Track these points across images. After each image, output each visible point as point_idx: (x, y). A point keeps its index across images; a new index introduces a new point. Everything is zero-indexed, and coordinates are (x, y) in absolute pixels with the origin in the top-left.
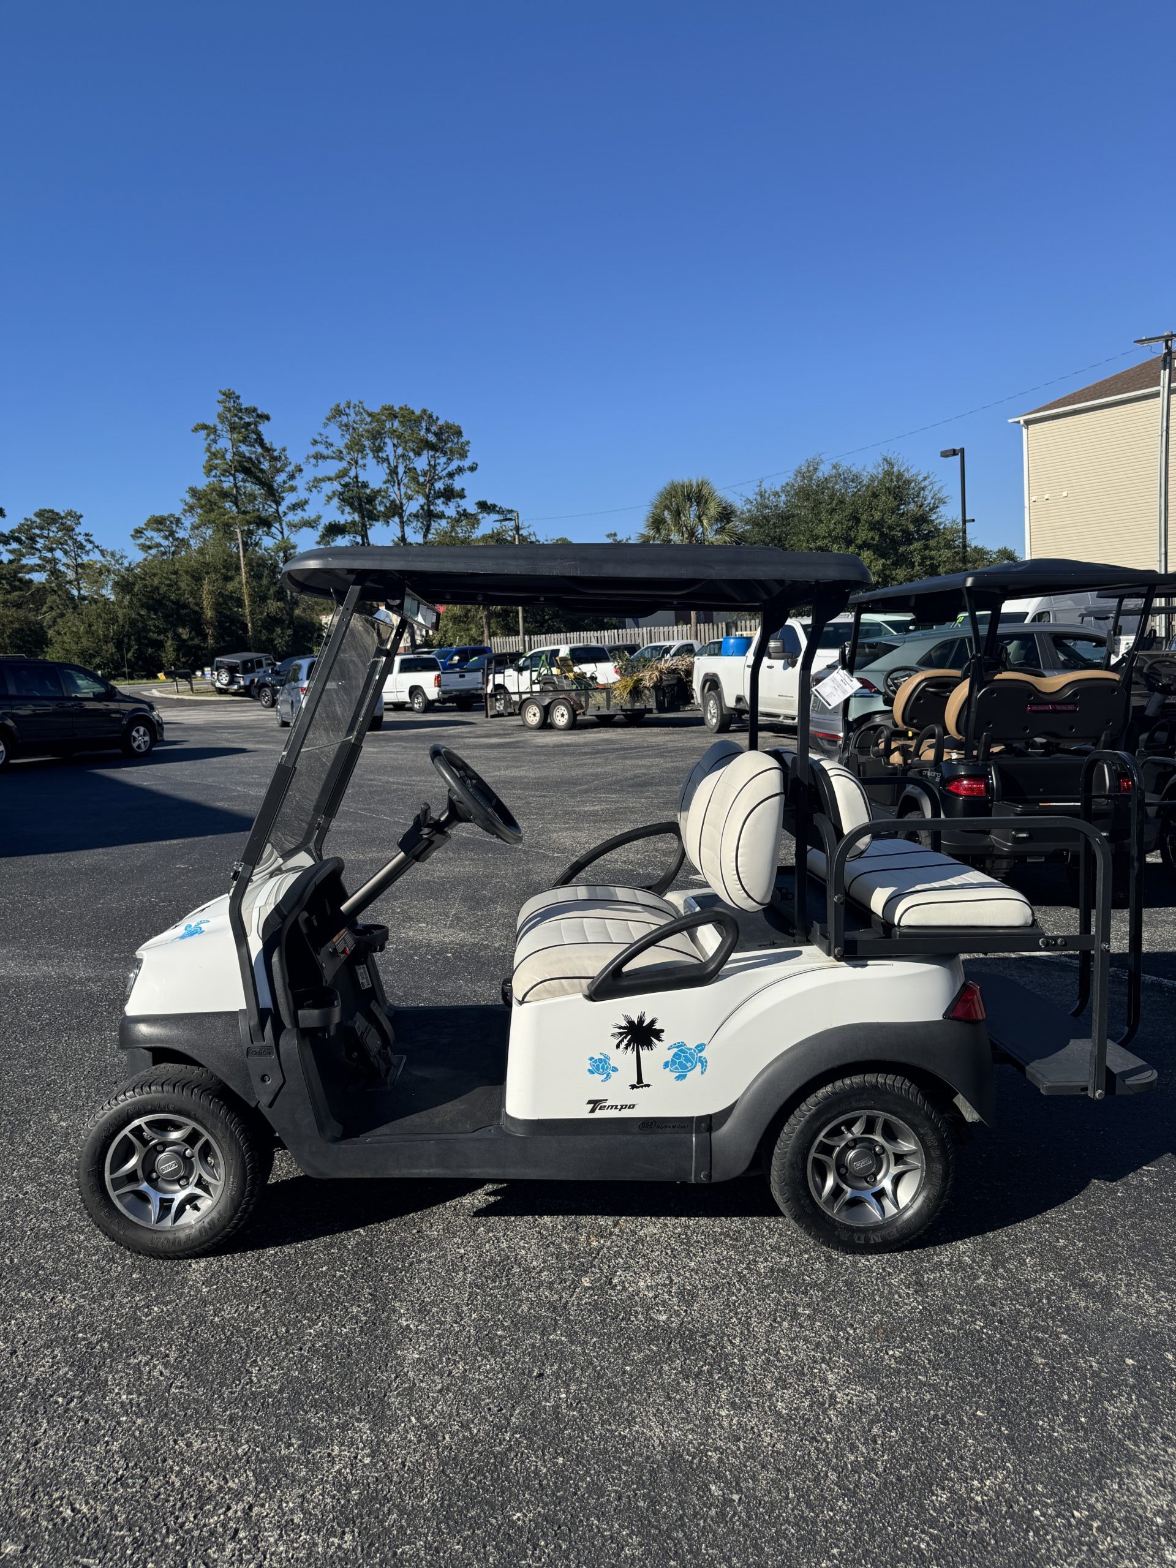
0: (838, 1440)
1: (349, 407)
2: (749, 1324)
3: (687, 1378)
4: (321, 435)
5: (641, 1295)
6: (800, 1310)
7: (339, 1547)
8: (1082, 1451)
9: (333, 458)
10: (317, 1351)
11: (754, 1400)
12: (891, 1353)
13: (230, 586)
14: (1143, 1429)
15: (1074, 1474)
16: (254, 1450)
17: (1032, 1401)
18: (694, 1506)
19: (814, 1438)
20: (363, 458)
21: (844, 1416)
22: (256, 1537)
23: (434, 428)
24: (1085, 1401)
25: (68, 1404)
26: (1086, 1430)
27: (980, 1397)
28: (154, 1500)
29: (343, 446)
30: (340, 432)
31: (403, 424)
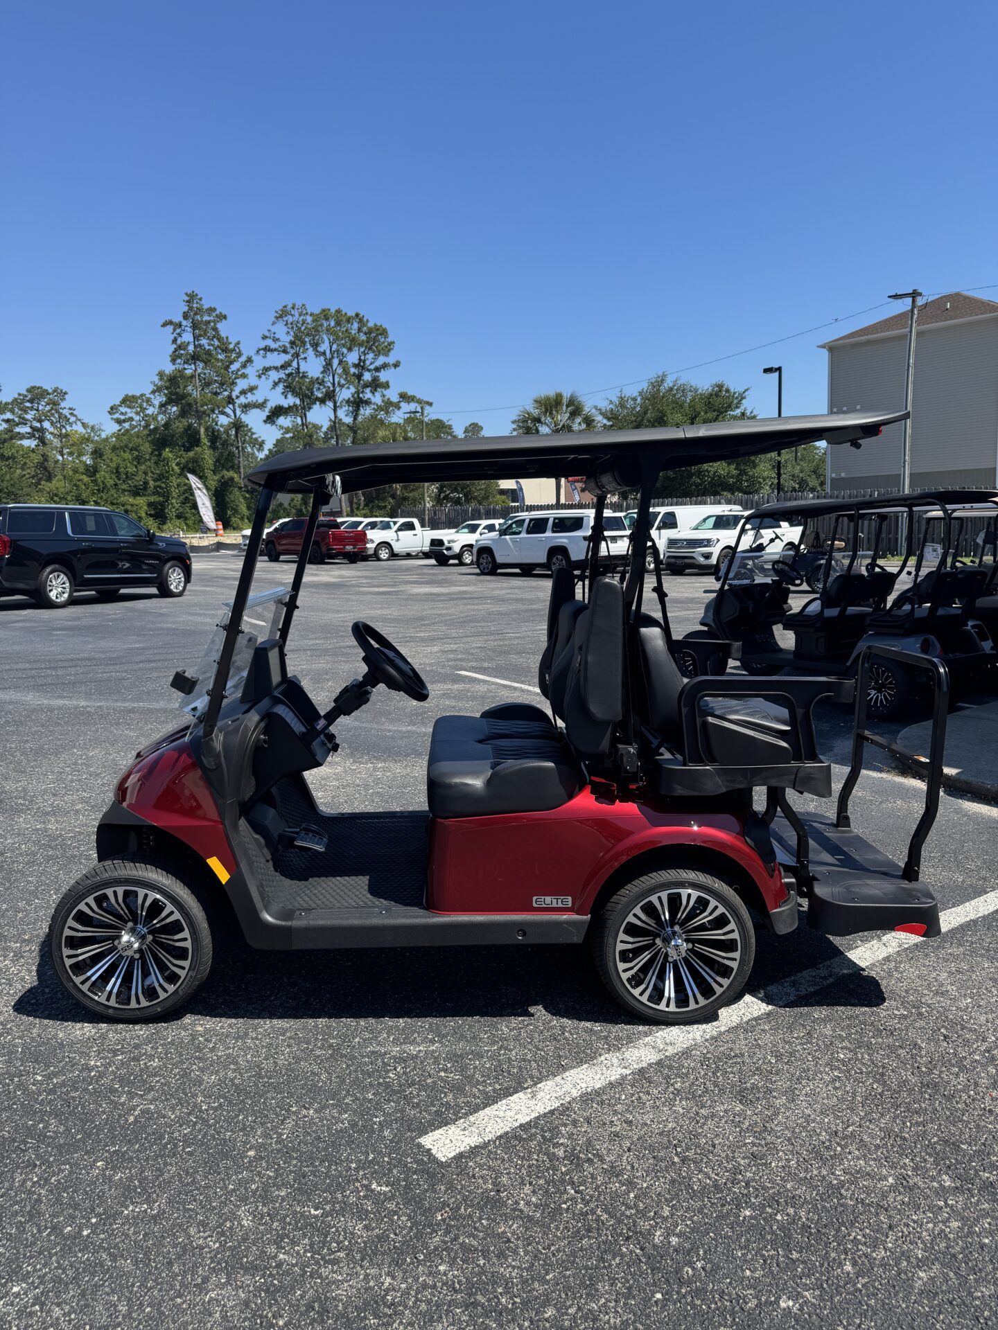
1: (294, 308)
4: (269, 330)
9: (279, 351)
20: (304, 353)
23: (364, 329)
29: (288, 341)
30: (286, 329)
31: (338, 323)
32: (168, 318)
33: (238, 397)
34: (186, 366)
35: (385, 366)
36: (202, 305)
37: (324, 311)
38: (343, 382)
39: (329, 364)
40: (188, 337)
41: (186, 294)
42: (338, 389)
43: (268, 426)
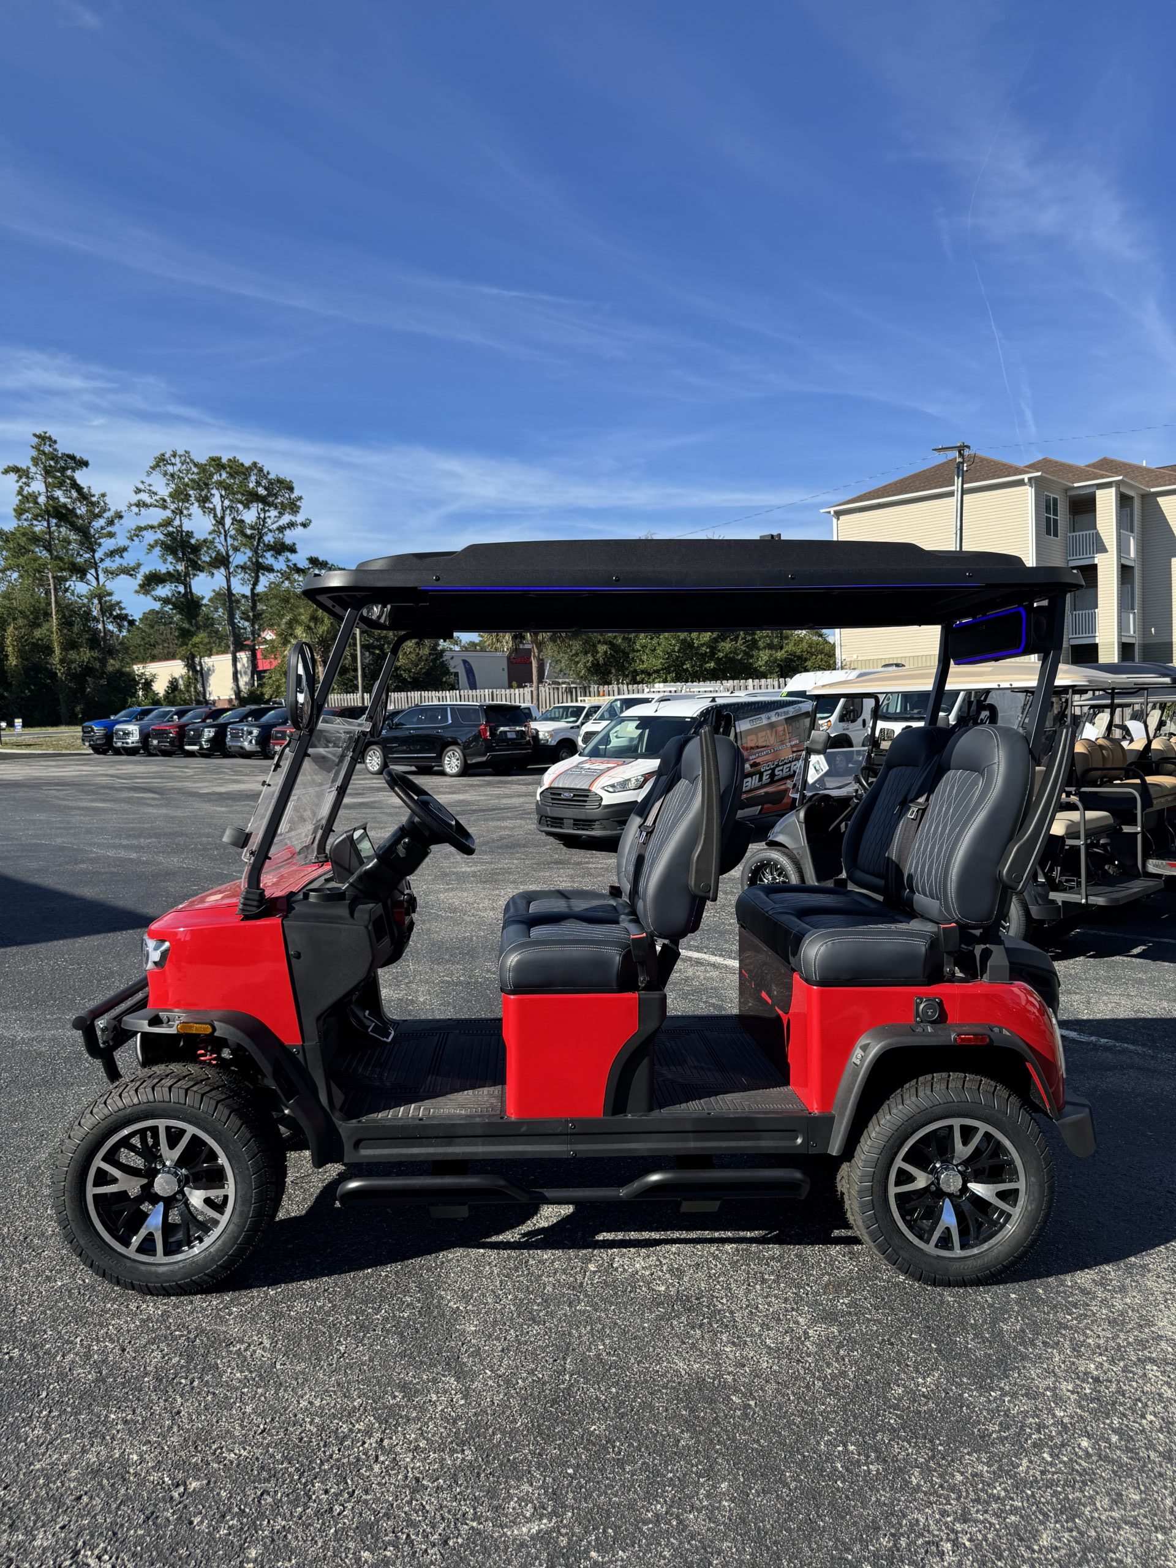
0: (817, 1360)
1: (174, 456)
2: (731, 1289)
3: (693, 1328)
4: (143, 482)
5: (640, 1274)
6: (766, 1277)
7: (463, 1459)
8: (990, 1355)
9: (156, 506)
10: (388, 1331)
11: (748, 1339)
12: (841, 1301)
13: (37, 633)
14: (1029, 1338)
15: (986, 1370)
16: (367, 1403)
17: (949, 1326)
18: (723, 1410)
19: (798, 1361)
20: (188, 509)
21: (817, 1345)
22: (394, 1459)
23: (264, 482)
24: (986, 1323)
25: (191, 1383)
26: (990, 1342)
27: (912, 1325)
28: (300, 1441)
29: (167, 494)
30: (164, 480)
31: (231, 476)
32: (11, 465)
33: (102, 560)
34: (35, 522)
35: (291, 525)
36: (55, 450)
37: (213, 459)
38: (236, 543)
39: (221, 522)
40: (38, 486)
41: (35, 435)
42: (231, 552)
43: (142, 596)
